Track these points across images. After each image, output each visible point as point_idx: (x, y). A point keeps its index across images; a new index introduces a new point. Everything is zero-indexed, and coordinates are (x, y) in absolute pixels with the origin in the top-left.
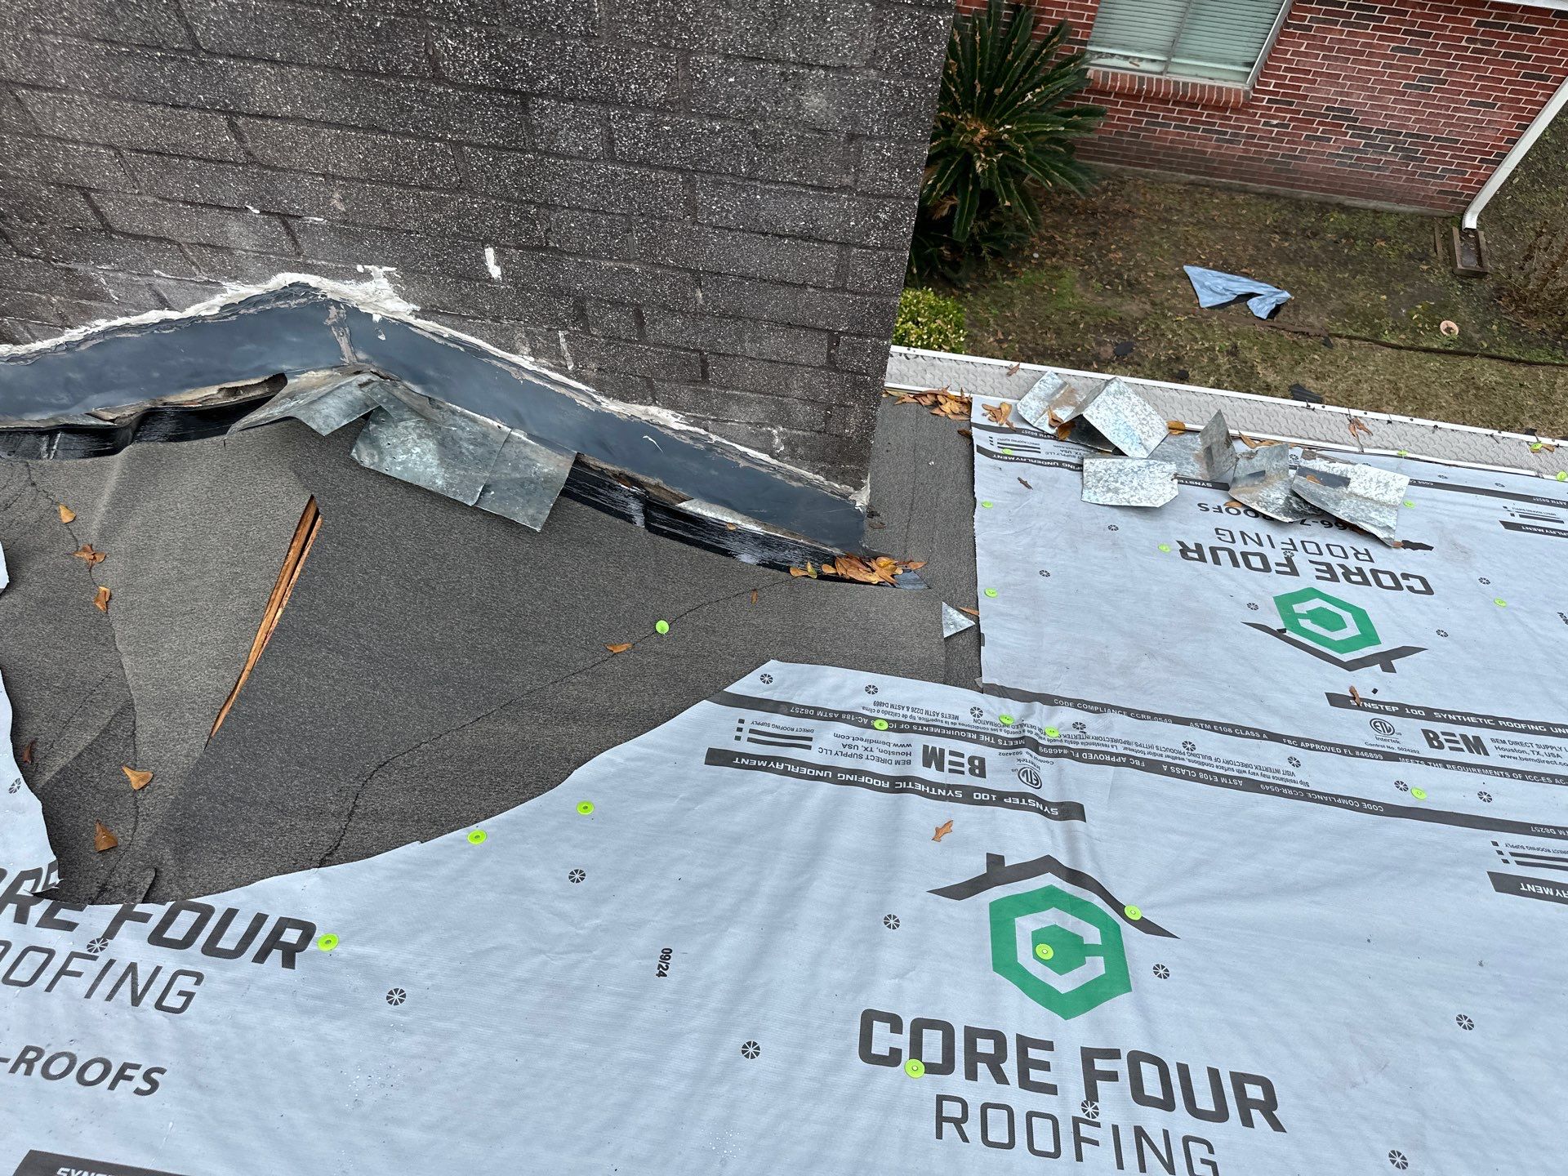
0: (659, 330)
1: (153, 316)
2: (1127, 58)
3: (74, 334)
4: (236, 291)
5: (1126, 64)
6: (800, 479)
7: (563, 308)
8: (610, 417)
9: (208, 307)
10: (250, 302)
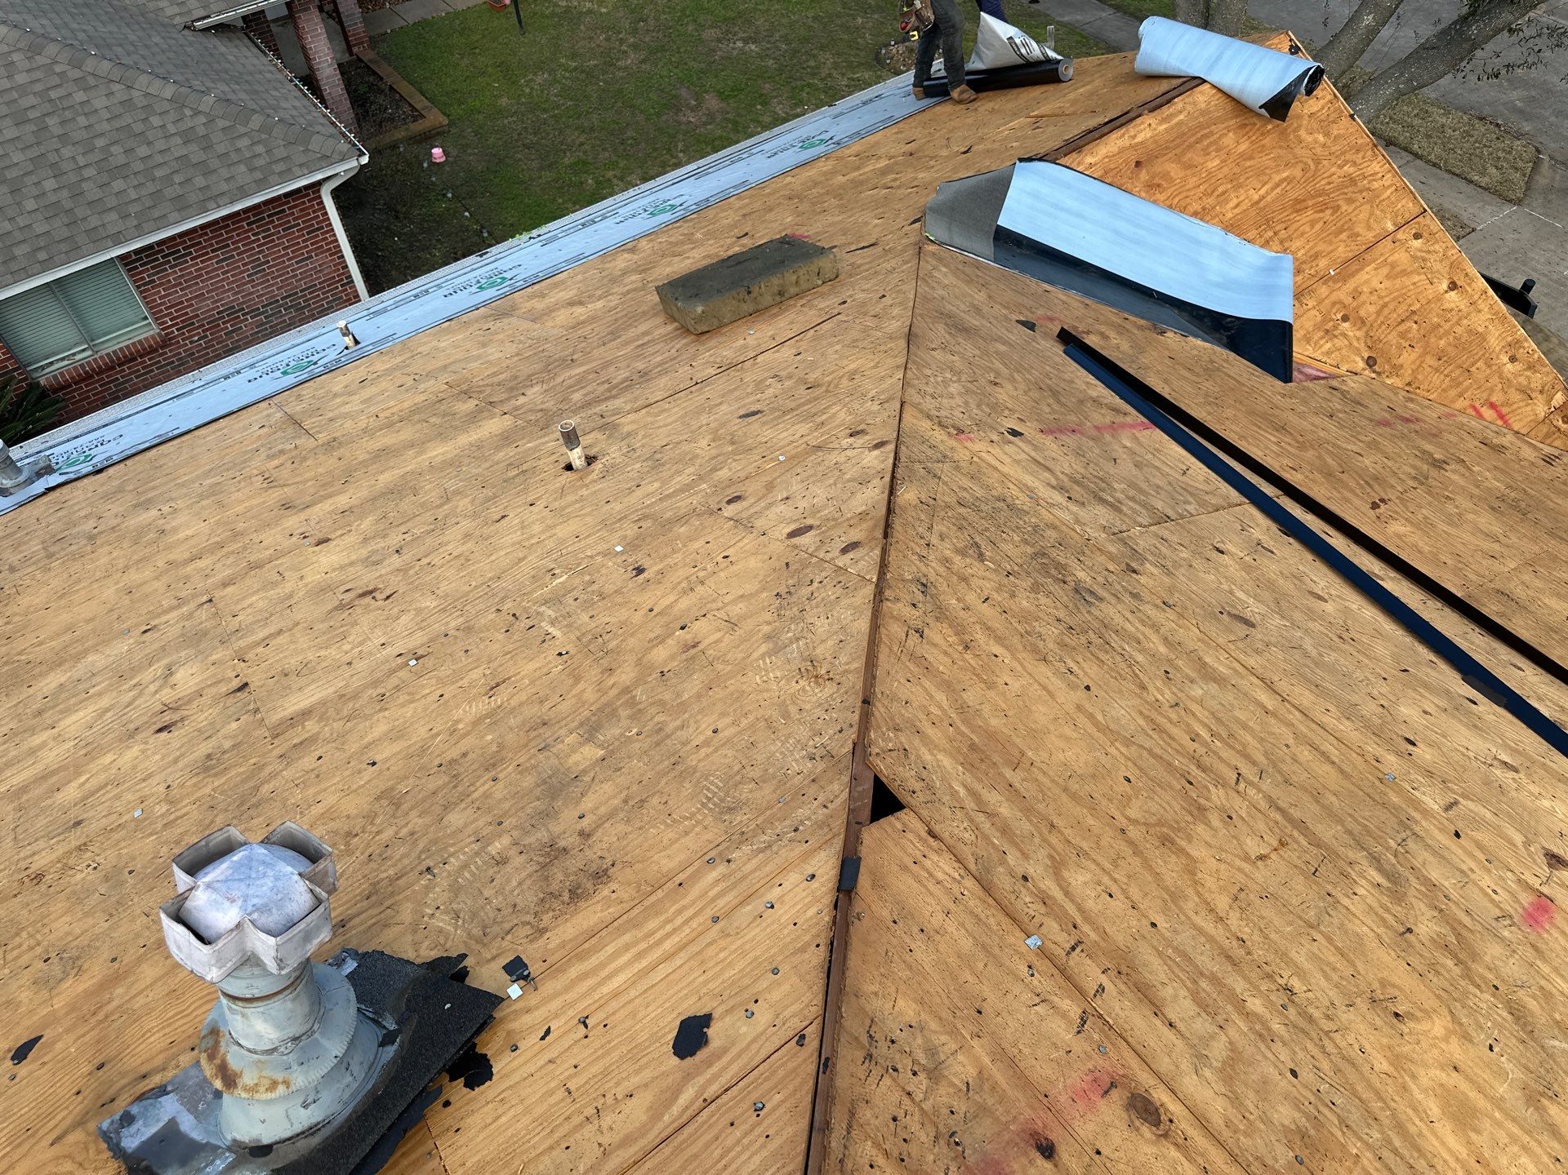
2: (63, 359)
5: (66, 363)
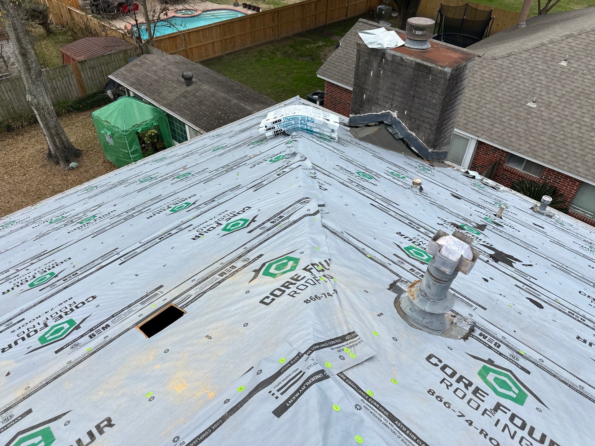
0: (416, 122)
1: (374, 113)
2: (583, 211)
3: (366, 114)
4: (383, 112)
5: (582, 213)
6: (424, 145)
7: (409, 118)
8: (408, 133)
9: (379, 113)
10: (384, 113)
